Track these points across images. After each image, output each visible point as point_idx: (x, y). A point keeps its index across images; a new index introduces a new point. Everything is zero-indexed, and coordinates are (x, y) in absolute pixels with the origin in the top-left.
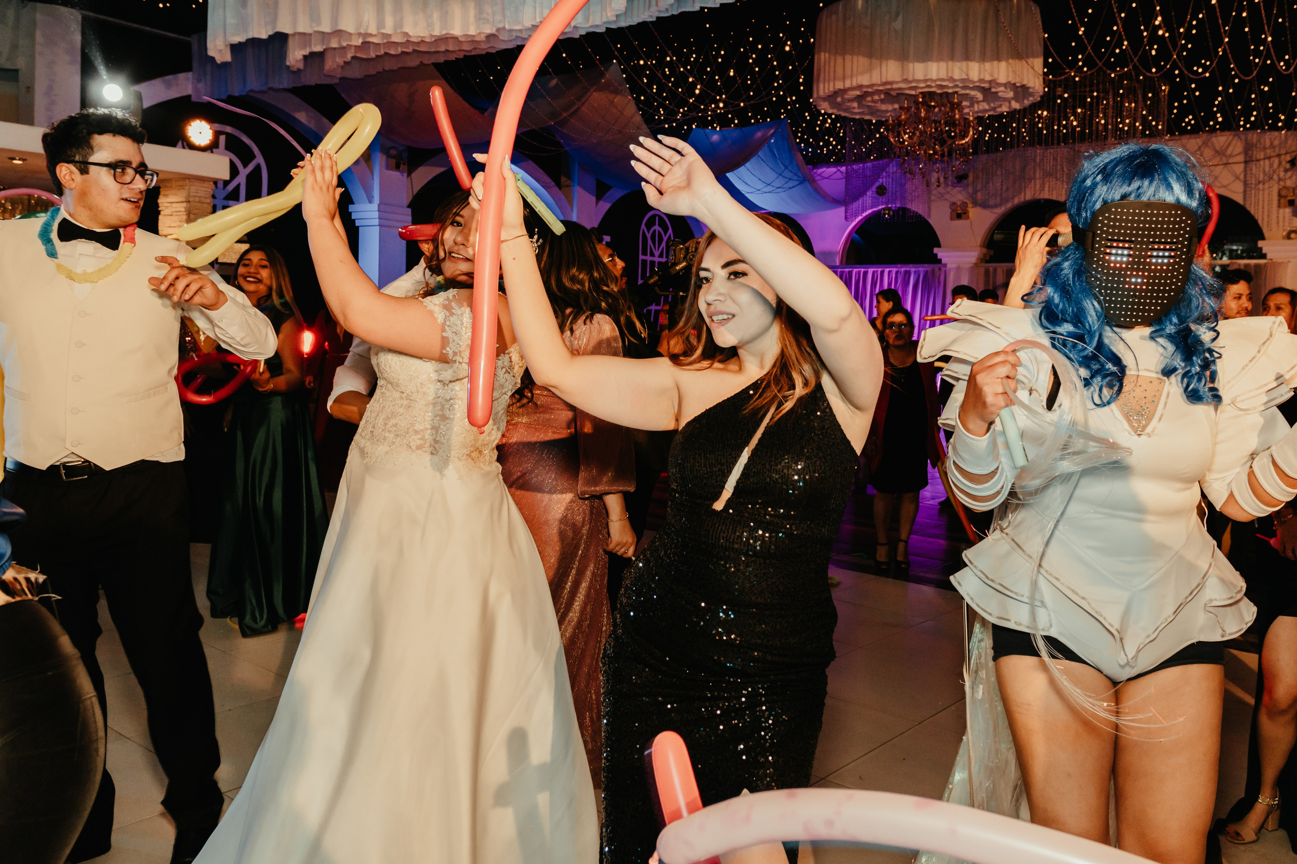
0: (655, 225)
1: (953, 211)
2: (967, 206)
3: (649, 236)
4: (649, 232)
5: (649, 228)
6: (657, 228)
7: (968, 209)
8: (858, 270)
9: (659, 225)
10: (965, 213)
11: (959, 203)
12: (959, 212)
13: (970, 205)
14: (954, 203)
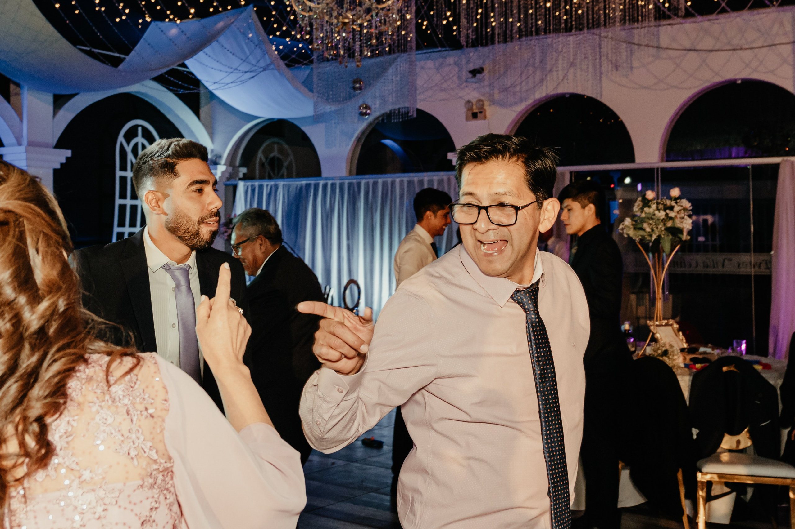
0: (136, 135)
1: (469, 110)
2: (483, 105)
3: (129, 149)
4: (128, 143)
5: (128, 140)
6: (140, 139)
7: (485, 107)
8: (367, 180)
9: (144, 136)
10: (481, 112)
11: (474, 101)
12: (475, 111)
13: (486, 103)
14: (469, 102)
